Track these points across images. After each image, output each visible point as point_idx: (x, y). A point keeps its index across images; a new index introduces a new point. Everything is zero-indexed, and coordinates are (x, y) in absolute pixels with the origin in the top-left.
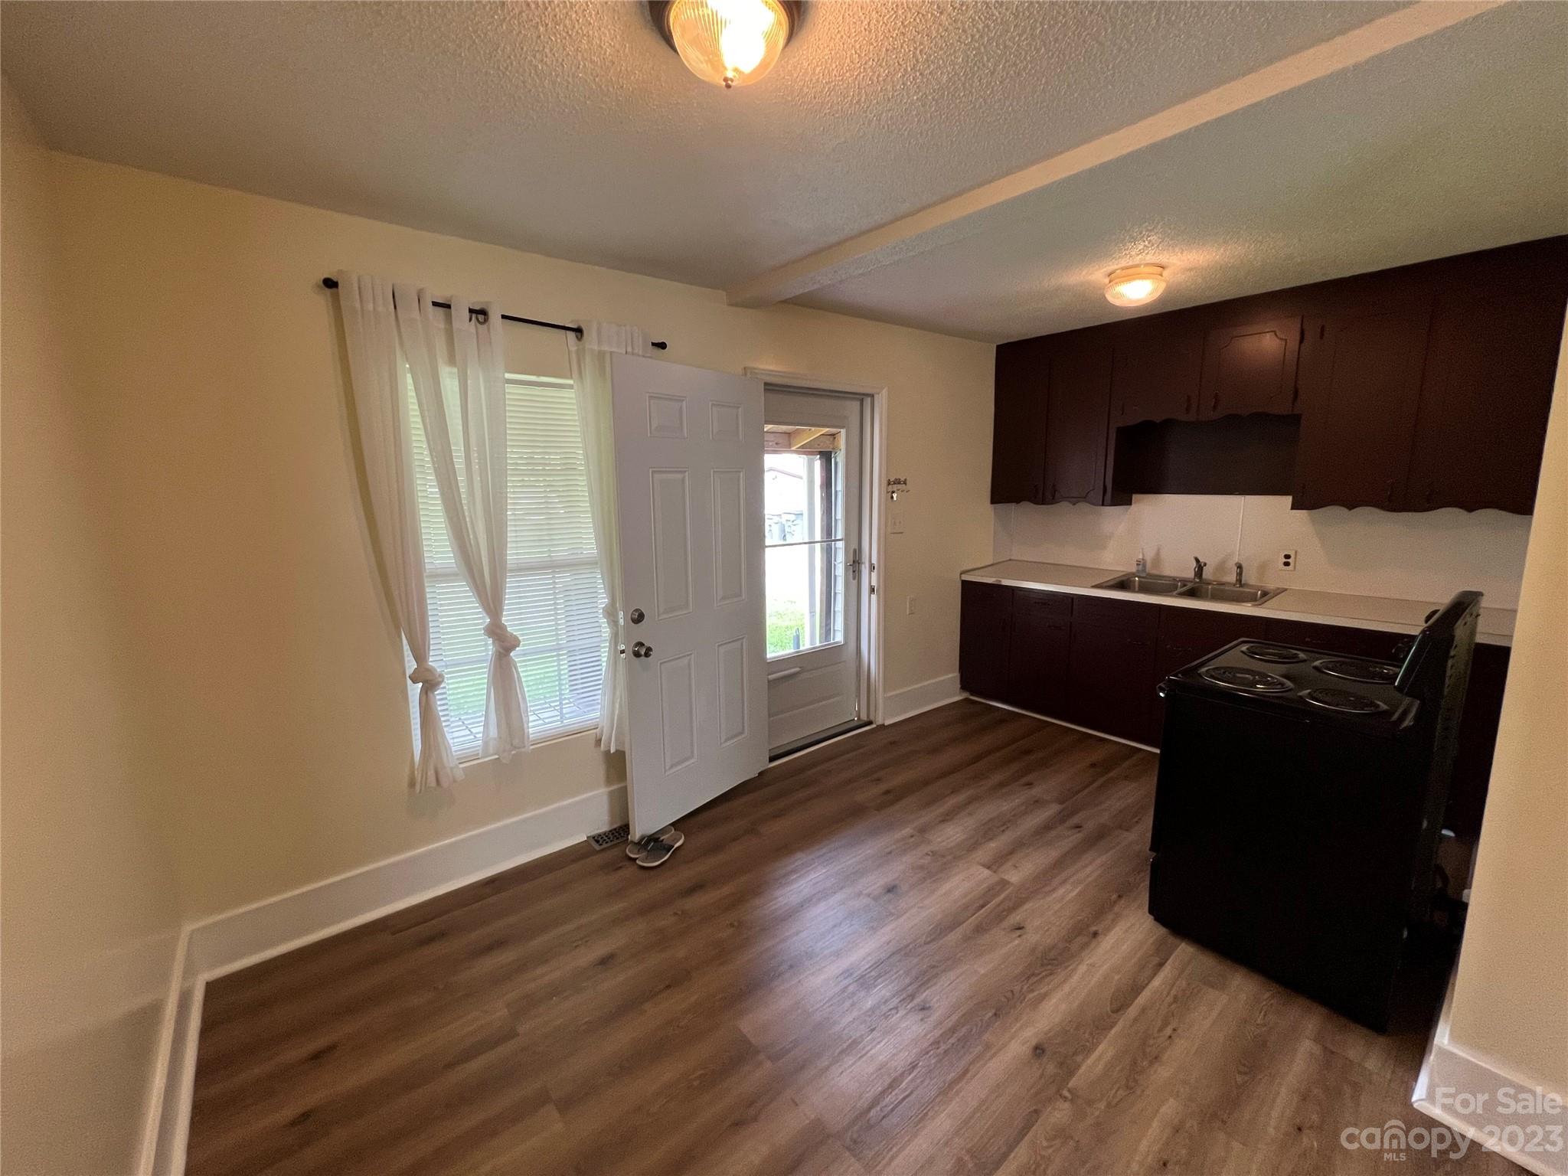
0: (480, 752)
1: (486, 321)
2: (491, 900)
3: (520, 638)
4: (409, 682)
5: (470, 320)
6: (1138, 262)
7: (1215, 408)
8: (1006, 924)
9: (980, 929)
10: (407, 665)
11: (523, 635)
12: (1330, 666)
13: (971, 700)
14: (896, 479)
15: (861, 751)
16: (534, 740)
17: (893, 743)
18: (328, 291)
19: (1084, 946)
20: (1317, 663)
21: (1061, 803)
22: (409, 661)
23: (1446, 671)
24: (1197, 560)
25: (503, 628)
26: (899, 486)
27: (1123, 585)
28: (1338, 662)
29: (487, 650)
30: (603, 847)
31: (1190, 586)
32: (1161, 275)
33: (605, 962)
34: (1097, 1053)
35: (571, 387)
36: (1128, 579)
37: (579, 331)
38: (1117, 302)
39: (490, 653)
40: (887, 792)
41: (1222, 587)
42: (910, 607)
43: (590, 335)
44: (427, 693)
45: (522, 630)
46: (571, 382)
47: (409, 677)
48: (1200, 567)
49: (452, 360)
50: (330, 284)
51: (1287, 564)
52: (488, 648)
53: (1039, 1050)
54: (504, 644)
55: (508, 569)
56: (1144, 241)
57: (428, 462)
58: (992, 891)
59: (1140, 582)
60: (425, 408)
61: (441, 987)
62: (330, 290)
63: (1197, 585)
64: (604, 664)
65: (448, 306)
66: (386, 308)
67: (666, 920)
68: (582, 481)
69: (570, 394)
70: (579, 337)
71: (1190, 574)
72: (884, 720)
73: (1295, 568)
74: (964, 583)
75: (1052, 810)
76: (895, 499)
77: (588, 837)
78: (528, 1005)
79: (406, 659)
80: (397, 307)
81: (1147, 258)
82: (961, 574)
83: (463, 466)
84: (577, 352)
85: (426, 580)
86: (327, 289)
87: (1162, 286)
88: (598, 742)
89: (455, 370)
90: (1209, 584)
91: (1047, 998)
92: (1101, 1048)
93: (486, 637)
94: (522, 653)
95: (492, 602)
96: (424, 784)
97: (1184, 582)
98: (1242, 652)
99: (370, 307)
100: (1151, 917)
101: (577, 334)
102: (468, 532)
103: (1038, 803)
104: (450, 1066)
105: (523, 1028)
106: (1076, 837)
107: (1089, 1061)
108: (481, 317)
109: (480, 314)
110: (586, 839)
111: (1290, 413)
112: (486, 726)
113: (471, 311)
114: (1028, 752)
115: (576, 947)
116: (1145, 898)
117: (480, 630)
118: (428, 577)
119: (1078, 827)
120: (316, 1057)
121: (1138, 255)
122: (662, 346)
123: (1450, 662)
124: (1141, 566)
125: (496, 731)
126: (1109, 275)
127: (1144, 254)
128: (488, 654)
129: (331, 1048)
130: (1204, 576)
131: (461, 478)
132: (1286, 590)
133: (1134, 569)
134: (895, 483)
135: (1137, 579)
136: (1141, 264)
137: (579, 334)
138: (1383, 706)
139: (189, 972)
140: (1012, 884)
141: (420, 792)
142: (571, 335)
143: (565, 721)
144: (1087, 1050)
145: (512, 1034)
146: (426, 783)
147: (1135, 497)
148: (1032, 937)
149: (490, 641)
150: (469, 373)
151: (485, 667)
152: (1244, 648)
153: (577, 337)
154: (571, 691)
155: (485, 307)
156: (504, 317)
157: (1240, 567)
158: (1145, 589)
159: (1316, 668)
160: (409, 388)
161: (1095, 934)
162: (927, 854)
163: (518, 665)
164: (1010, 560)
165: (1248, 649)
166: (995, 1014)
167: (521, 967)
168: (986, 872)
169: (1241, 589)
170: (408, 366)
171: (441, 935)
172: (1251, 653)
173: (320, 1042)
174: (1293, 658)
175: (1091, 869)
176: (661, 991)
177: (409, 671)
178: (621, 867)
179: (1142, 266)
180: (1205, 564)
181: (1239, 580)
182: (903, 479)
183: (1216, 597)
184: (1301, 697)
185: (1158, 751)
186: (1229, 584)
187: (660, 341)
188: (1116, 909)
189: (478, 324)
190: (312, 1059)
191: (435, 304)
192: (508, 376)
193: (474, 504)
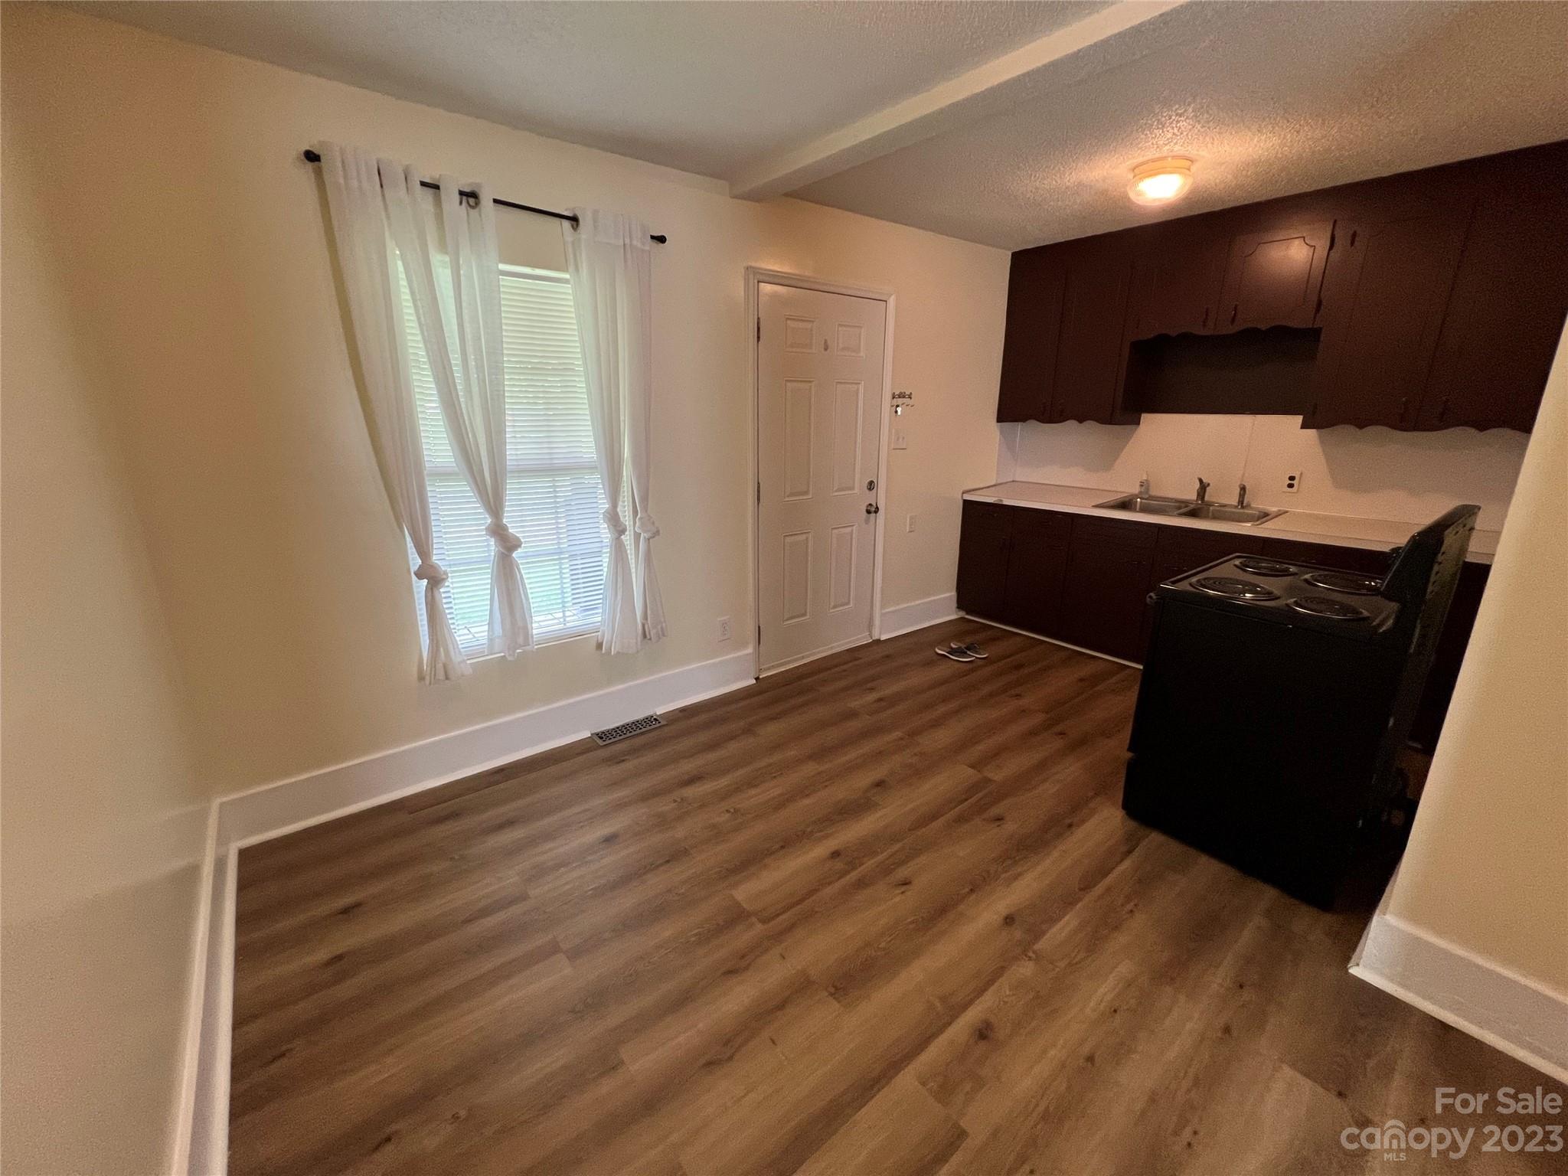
0: (486, 650)
1: (477, 204)
2: (502, 786)
3: (522, 540)
4: (414, 578)
5: (461, 203)
6: (1164, 155)
7: (1233, 320)
8: (986, 815)
9: (961, 819)
10: (411, 563)
11: (524, 537)
12: (1319, 579)
13: (965, 618)
14: (901, 393)
15: (857, 663)
16: (538, 641)
17: (887, 656)
18: (310, 165)
19: (1059, 836)
20: (1307, 576)
21: (1047, 713)
22: (413, 559)
23: (1429, 577)
24: (1201, 481)
25: (504, 528)
26: (905, 400)
27: (1125, 505)
28: (1327, 575)
29: (489, 551)
30: (605, 743)
31: (1192, 506)
32: (1189, 170)
33: (610, 840)
34: (1062, 923)
35: (566, 281)
36: (1131, 500)
37: (574, 220)
38: (1141, 202)
39: (493, 554)
40: (880, 700)
41: (1222, 509)
42: (910, 525)
43: (585, 222)
44: (432, 589)
45: (524, 532)
46: (567, 276)
47: (415, 574)
48: (1203, 487)
49: (443, 247)
50: (312, 157)
51: (1291, 486)
52: (491, 547)
53: (1009, 920)
54: (508, 544)
55: (508, 470)
56: (1173, 128)
57: (423, 356)
58: (973, 789)
59: (1141, 502)
60: (418, 297)
61: (457, 857)
62: (312, 164)
63: (1199, 506)
64: (606, 569)
65: (436, 187)
66: (372, 185)
67: (665, 805)
68: (581, 385)
69: (568, 288)
70: (575, 226)
71: (1191, 495)
72: (880, 634)
73: (1298, 490)
74: (965, 502)
75: (1038, 719)
76: (899, 413)
77: (592, 734)
78: (540, 872)
79: (410, 557)
80: (384, 187)
81: (1175, 149)
82: (963, 493)
83: (459, 362)
84: (573, 243)
85: (426, 478)
86: (309, 163)
87: (1190, 181)
88: (599, 646)
89: (447, 259)
90: (1210, 505)
91: (1019, 878)
92: (1067, 918)
93: (488, 537)
94: (523, 555)
95: (494, 503)
96: (433, 677)
97: (1186, 503)
98: (1235, 565)
99: (355, 183)
100: (1124, 812)
101: (572, 222)
102: (466, 429)
103: (1023, 712)
104: (468, 921)
105: (534, 892)
106: (1059, 743)
107: (1054, 930)
108: (472, 201)
109: (470, 196)
110: (590, 735)
111: (1311, 327)
112: (490, 624)
113: (462, 193)
114: (1019, 667)
115: (582, 827)
116: (1120, 796)
117: (482, 530)
118: (429, 475)
119: (1062, 733)
120: (346, 911)
121: (1166, 145)
122: (661, 239)
123: (1436, 568)
124: (1143, 488)
125: (501, 631)
126: (1134, 169)
127: (1172, 144)
128: (490, 555)
129: (358, 905)
130: (1206, 498)
131: (458, 375)
132: (1287, 512)
133: (1136, 490)
134: (900, 397)
135: (1139, 500)
136: (1168, 157)
137: (575, 223)
138: (1366, 613)
139: (222, 840)
140: (995, 781)
141: (430, 684)
142: (566, 224)
143: (568, 624)
144: (1053, 921)
145: (524, 897)
146: (435, 675)
147: (1144, 416)
148: (1010, 827)
149: (492, 541)
150: (461, 262)
151: (488, 568)
152: (1237, 562)
153: (572, 226)
154: (574, 604)
155: (476, 189)
156: (496, 201)
157: (1243, 489)
158: (1145, 510)
159: (1306, 581)
160: (400, 276)
161: (1070, 826)
162: (915, 754)
163: (521, 566)
164: (1013, 481)
165: (1241, 563)
166: (971, 890)
167: (532, 842)
168: (971, 771)
169: (1242, 511)
170: (398, 252)
171: (455, 815)
172: (1242, 568)
173: (348, 900)
174: (1286, 571)
175: (1070, 771)
176: (661, 865)
177: (414, 568)
178: (623, 761)
179: (1169, 159)
180: (1209, 485)
181: (1241, 502)
182: (908, 393)
183: (1217, 517)
184: (1287, 605)
185: (1141, 667)
186: (1231, 506)
187: (660, 235)
188: (1092, 805)
189: (469, 208)
190: (341, 913)
191: (423, 184)
192: (502, 267)
193: (471, 399)
